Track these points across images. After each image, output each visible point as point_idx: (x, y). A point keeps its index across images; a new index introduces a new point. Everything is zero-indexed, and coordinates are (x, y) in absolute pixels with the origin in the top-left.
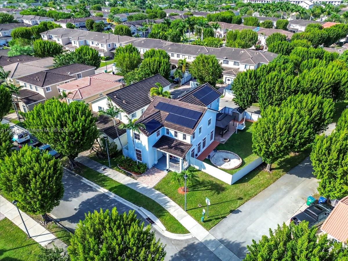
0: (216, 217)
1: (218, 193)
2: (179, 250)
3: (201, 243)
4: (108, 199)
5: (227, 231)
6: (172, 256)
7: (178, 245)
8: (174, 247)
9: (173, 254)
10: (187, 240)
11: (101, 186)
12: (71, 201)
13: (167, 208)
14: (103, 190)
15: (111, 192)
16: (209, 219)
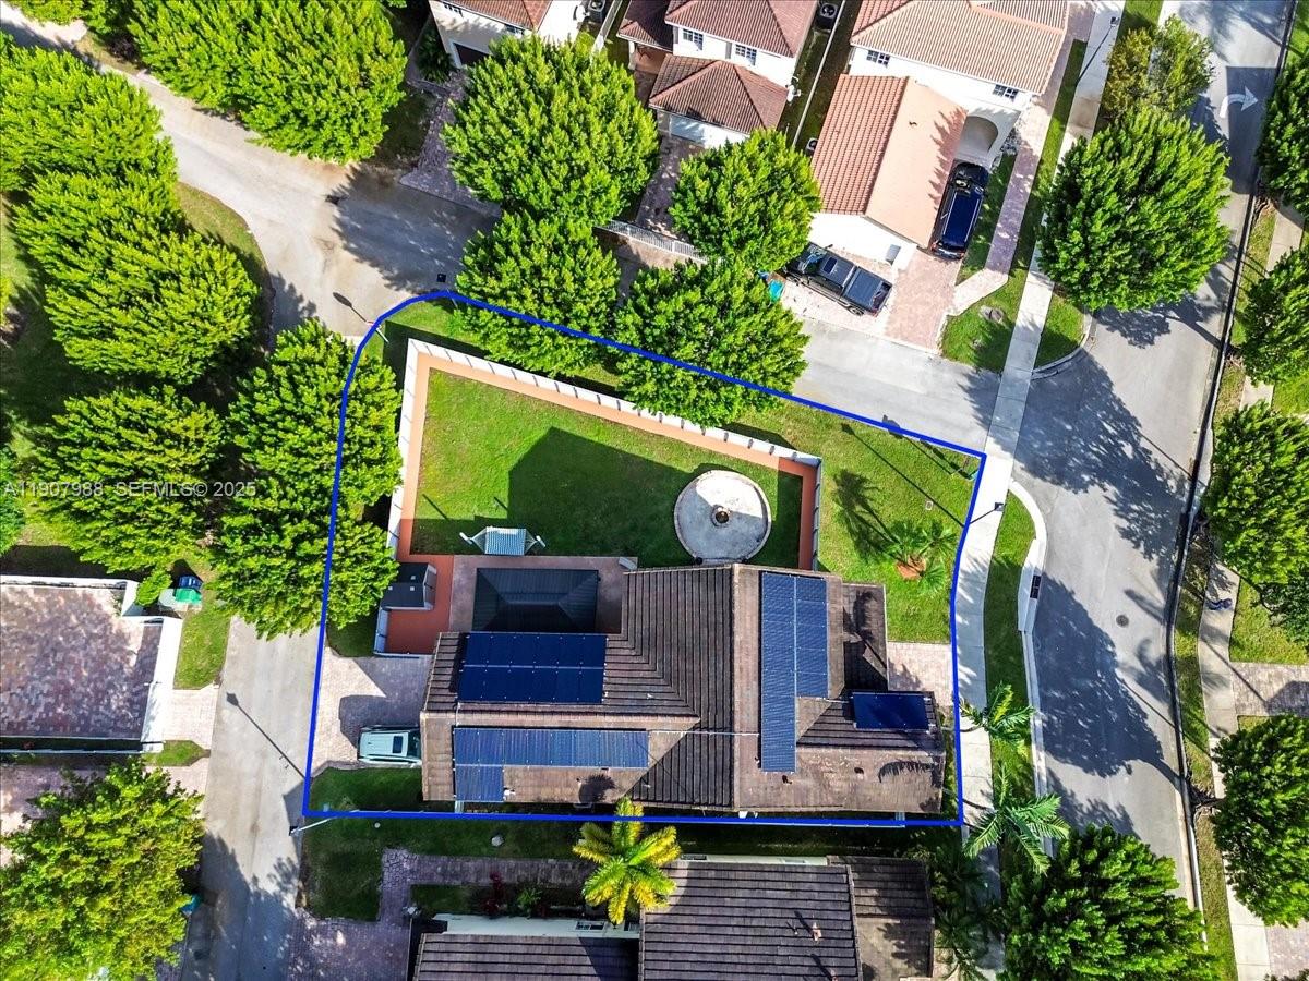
0: (937, 458)
1: (863, 480)
2: (1056, 487)
3: (1016, 457)
4: (1050, 723)
5: (958, 427)
6: (1076, 493)
7: (1047, 499)
8: (1056, 504)
9: (1070, 493)
10: (1028, 487)
11: (1033, 775)
12: (1121, 808)
13: (984, 568)
14: (1041, 761)
15: (1032, 732)
16: (952, 470)
